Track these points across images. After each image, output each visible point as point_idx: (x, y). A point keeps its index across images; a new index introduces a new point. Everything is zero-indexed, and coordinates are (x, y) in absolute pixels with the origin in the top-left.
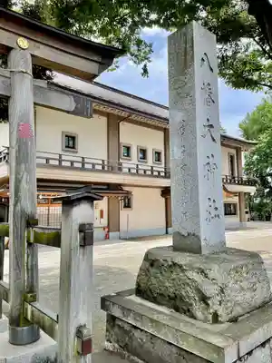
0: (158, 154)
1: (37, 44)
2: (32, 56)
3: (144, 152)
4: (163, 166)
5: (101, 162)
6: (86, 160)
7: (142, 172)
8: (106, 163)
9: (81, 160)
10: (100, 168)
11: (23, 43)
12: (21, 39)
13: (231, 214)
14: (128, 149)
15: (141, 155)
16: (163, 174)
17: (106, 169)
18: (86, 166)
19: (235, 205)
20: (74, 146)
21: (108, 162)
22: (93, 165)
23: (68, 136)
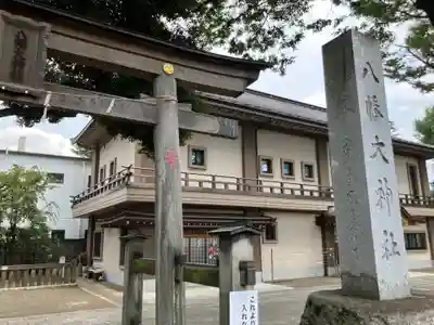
0: (309, 167)
1: (182, 68)
2: (177, 80)
3: (290, 166)
4: (317, 183)
5: (235, 181)
6: (217, 179)
7: (289, 192)
8: (241, 182)
9: (210, 179)
10: (234, 188)
11: (169, 68)
13: (417, 248)
14: (269, 163)
15: (286, 171)
16: (316, 194)
17: (241, 189)
18: (218, 186)
19: (422, 235)
20: (202, 163)
21: (244, 180)
22: (226, 184)
23: (195, 151)
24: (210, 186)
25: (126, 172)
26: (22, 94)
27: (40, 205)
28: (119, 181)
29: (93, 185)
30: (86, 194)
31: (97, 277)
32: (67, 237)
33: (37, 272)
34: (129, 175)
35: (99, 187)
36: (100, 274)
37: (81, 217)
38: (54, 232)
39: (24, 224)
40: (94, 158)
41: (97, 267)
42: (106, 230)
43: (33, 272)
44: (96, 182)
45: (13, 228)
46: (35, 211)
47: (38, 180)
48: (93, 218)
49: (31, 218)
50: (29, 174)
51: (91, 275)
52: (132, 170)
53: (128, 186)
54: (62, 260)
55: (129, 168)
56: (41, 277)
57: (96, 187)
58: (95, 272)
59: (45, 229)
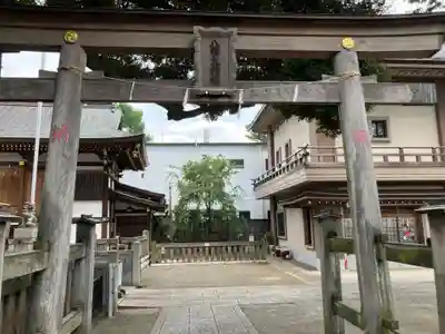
6: (405, 151)
8: (438, 151)
9: (397, 151)
10: (430, 159)
11: (348, 42)
12: (346, 39)
18: (407, 159)
20: (385, 135)
21: (442, 150)
22: (418, 157)
23: (376, 122)
24: (397, 159)
25: (302, 153)
26: (221, 96)
27: (227, 189)
28: (296, 162)
29: (270, 167)
30: (266, 176)
31: (284, 256)
32: (252, 217)
33: (232, 250)
34: (306, 155)
35: (277, 170)
36: (288, 253)
37: (263, 198)
38: (241, 213)
39: (217, 206)
40: (269, 143)
41: (283, 246)
42: (288, 210)
43: (229, 249)
44: (273, 164)
45: (209, 210)
46: (224, 194)
47: (223, 167)
48: (274, 199)
49: (220, 200)
50: (216, 162)
51: (278, 254)
52: (308, 150)
53: (307, 166)
54: (251, 239)
55: (306, 148)
56: (237, 253)
57: (274, 170)
58: (282, 250)
59: (234, 211)
